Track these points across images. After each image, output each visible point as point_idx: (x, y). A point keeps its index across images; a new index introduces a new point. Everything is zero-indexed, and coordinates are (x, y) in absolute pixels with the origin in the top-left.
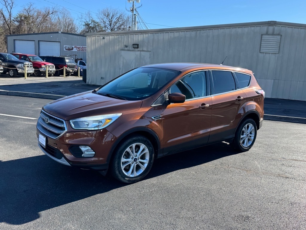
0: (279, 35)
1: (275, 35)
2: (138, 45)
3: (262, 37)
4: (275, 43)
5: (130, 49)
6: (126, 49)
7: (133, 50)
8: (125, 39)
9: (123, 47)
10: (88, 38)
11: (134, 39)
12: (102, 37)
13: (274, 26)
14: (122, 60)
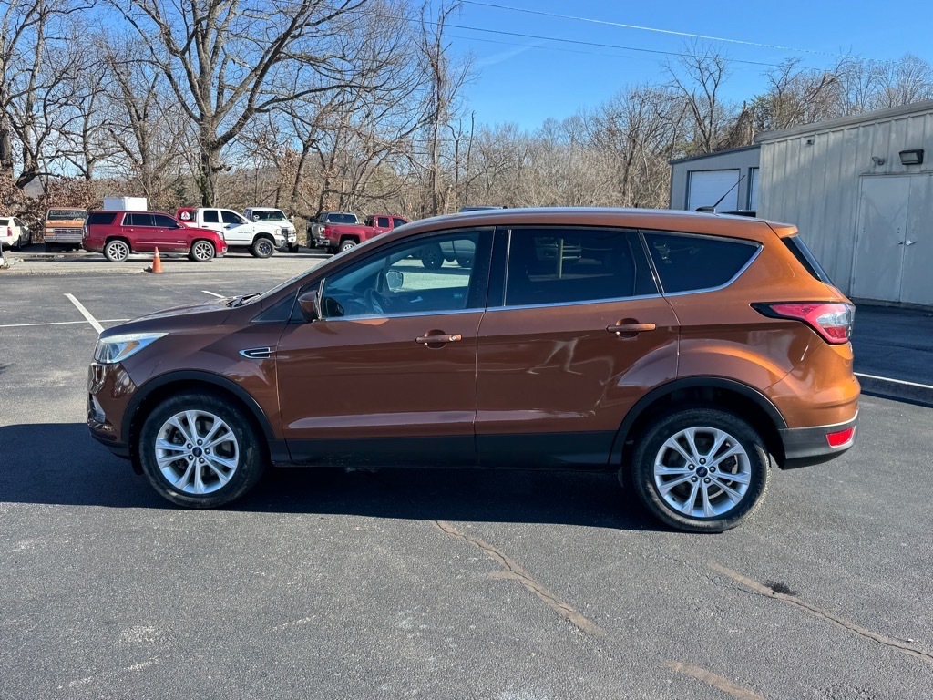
2: (920, 153)
5: (894, 171)
6: (880, 169)
7: (902, 174)
8: (880, 136)
9: (868, 165)
10: (767, 147)
11: (910, 134)
12: (804, 141)
14: (863, 211)
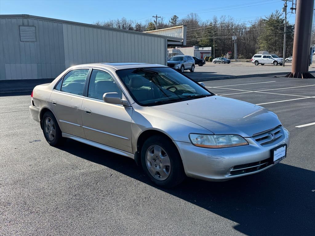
0: (33, 26)
1: (30, 26)
3: (19, 28)
4: (32, 33)
13: (28, 19)
